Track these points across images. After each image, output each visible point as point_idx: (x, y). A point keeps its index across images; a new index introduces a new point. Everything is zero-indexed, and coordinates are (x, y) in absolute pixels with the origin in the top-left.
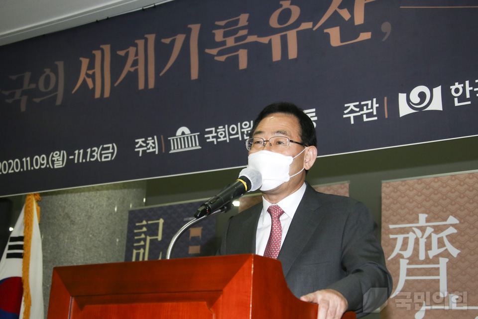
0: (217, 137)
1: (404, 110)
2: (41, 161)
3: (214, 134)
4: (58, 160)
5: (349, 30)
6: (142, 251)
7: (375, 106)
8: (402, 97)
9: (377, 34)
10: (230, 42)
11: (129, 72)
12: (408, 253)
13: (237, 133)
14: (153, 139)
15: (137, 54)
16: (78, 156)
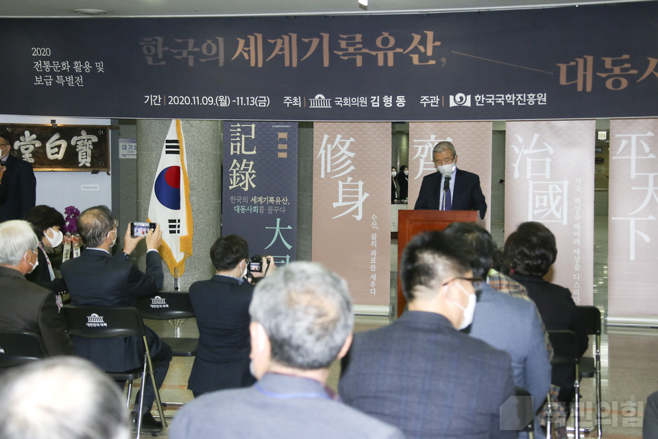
0: (343, 103)
1: (452, 104)
2: (209, 100)
3: (341, 101)
4: (224, 102)
5: (423, 57)
6: (238, 144)
7: (438, 100)
8: (451, 97)
9: (439, 63)
10: (351, 50)
11: (277, 55)
12: (424, 156)
13: (356, 103)
14: (298, 98)
15: (283, 44)
16: (239, 100)
